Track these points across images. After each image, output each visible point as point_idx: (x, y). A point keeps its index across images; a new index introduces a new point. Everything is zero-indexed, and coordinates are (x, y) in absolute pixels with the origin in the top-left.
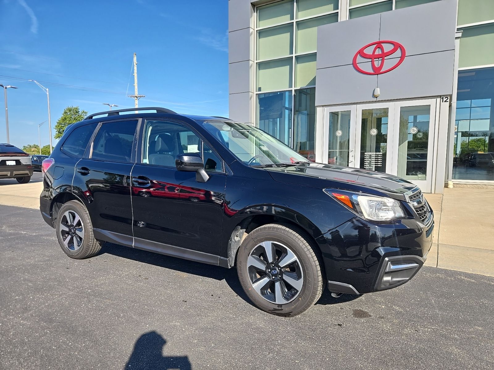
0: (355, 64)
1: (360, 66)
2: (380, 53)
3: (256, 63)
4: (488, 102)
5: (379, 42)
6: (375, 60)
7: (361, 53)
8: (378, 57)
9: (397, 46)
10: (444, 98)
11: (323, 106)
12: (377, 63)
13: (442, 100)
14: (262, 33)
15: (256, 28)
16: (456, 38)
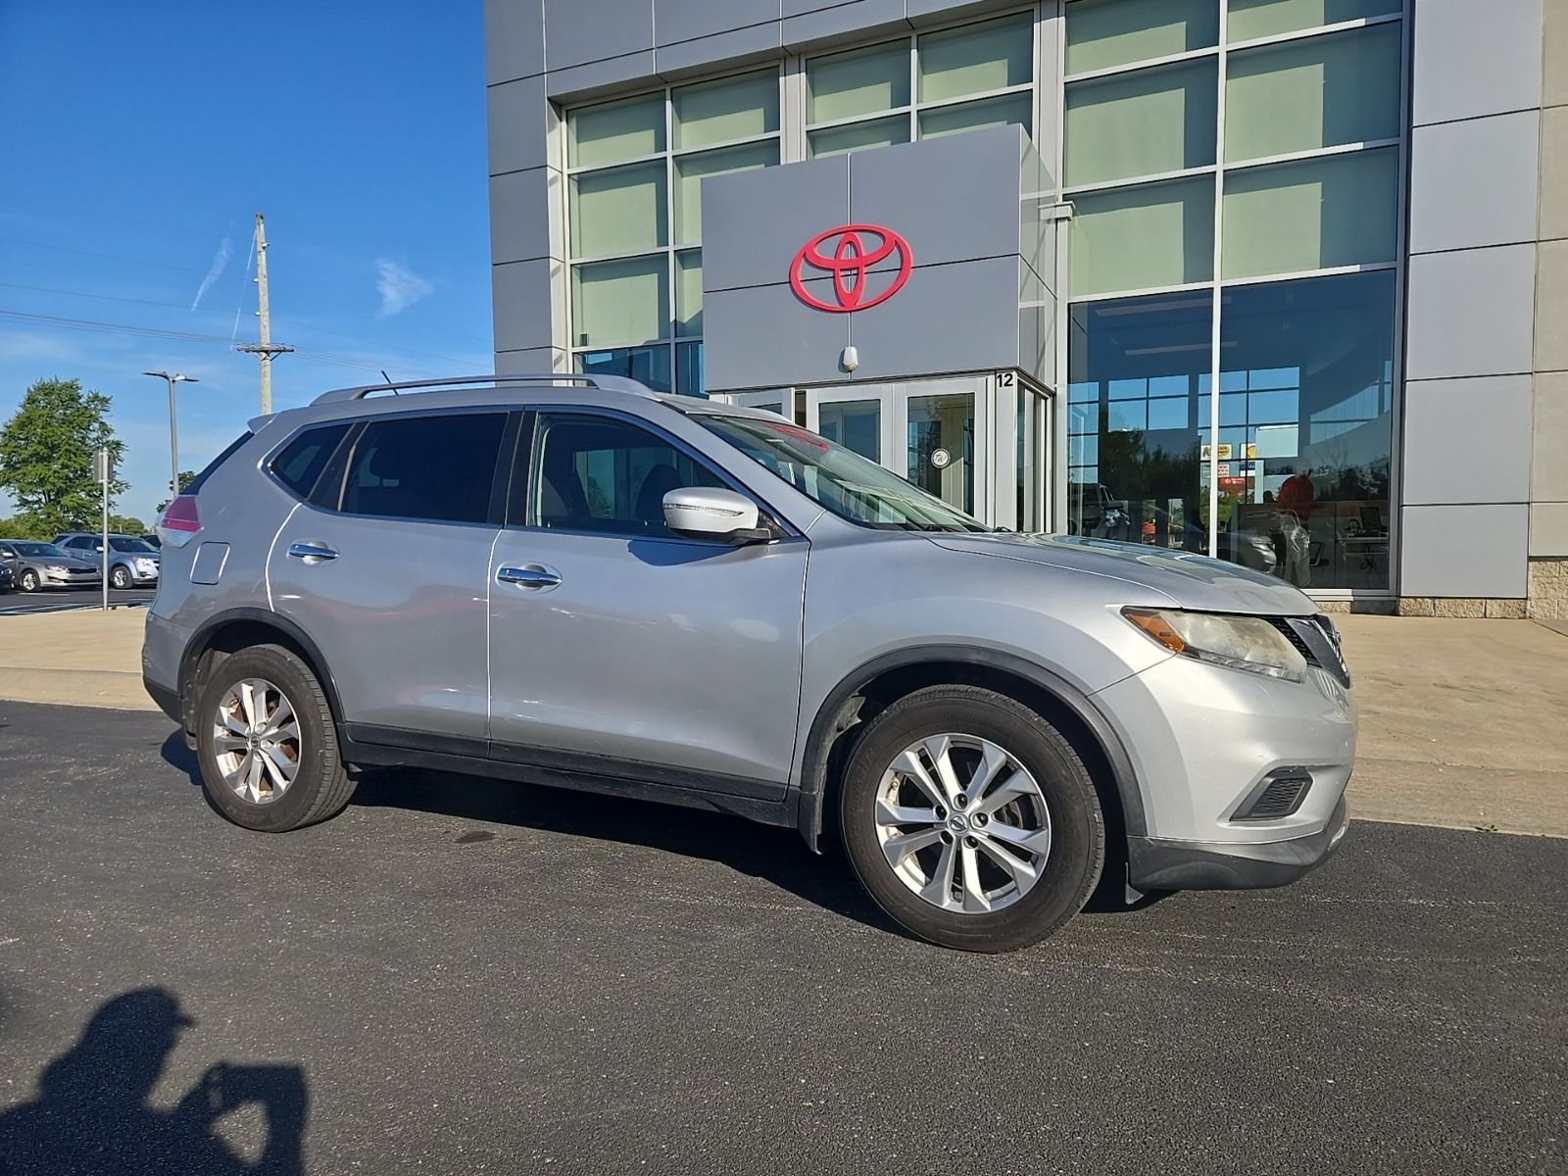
0: (794, 283)
1: (809, 290)
3: (572, 265)
5: (850, 227)
6: (842, 274)
7: (807, 256)
8: (849, 267)
9: (891, 242)
10: (1003, 375)
11: (725, 392)
12: (847, 284)
13: (998, 380)
14: (585, 182)
15: (568, 167)
16: (1057, 220)
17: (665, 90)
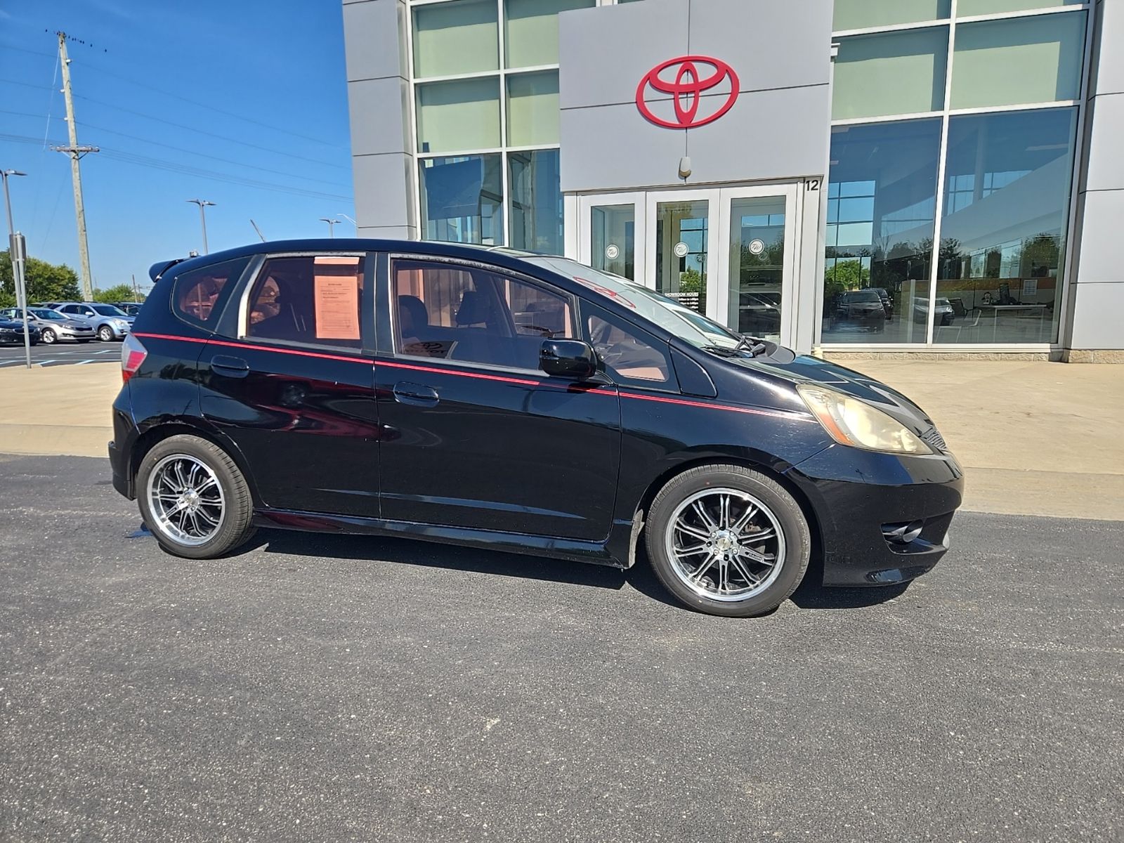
0: (640, 103)
1: (651, 108)
2: (691, 81)
3: (415, 85)
4: (869, 187)
5: (689, 57)
6: (680, 96)
7: (651, 78)
8: (687, 90)
9: (723, 70)
10: (810, 182)
11: (577, 193)
12: (686, 104)
13: (806, 185)
14: (423, 13)
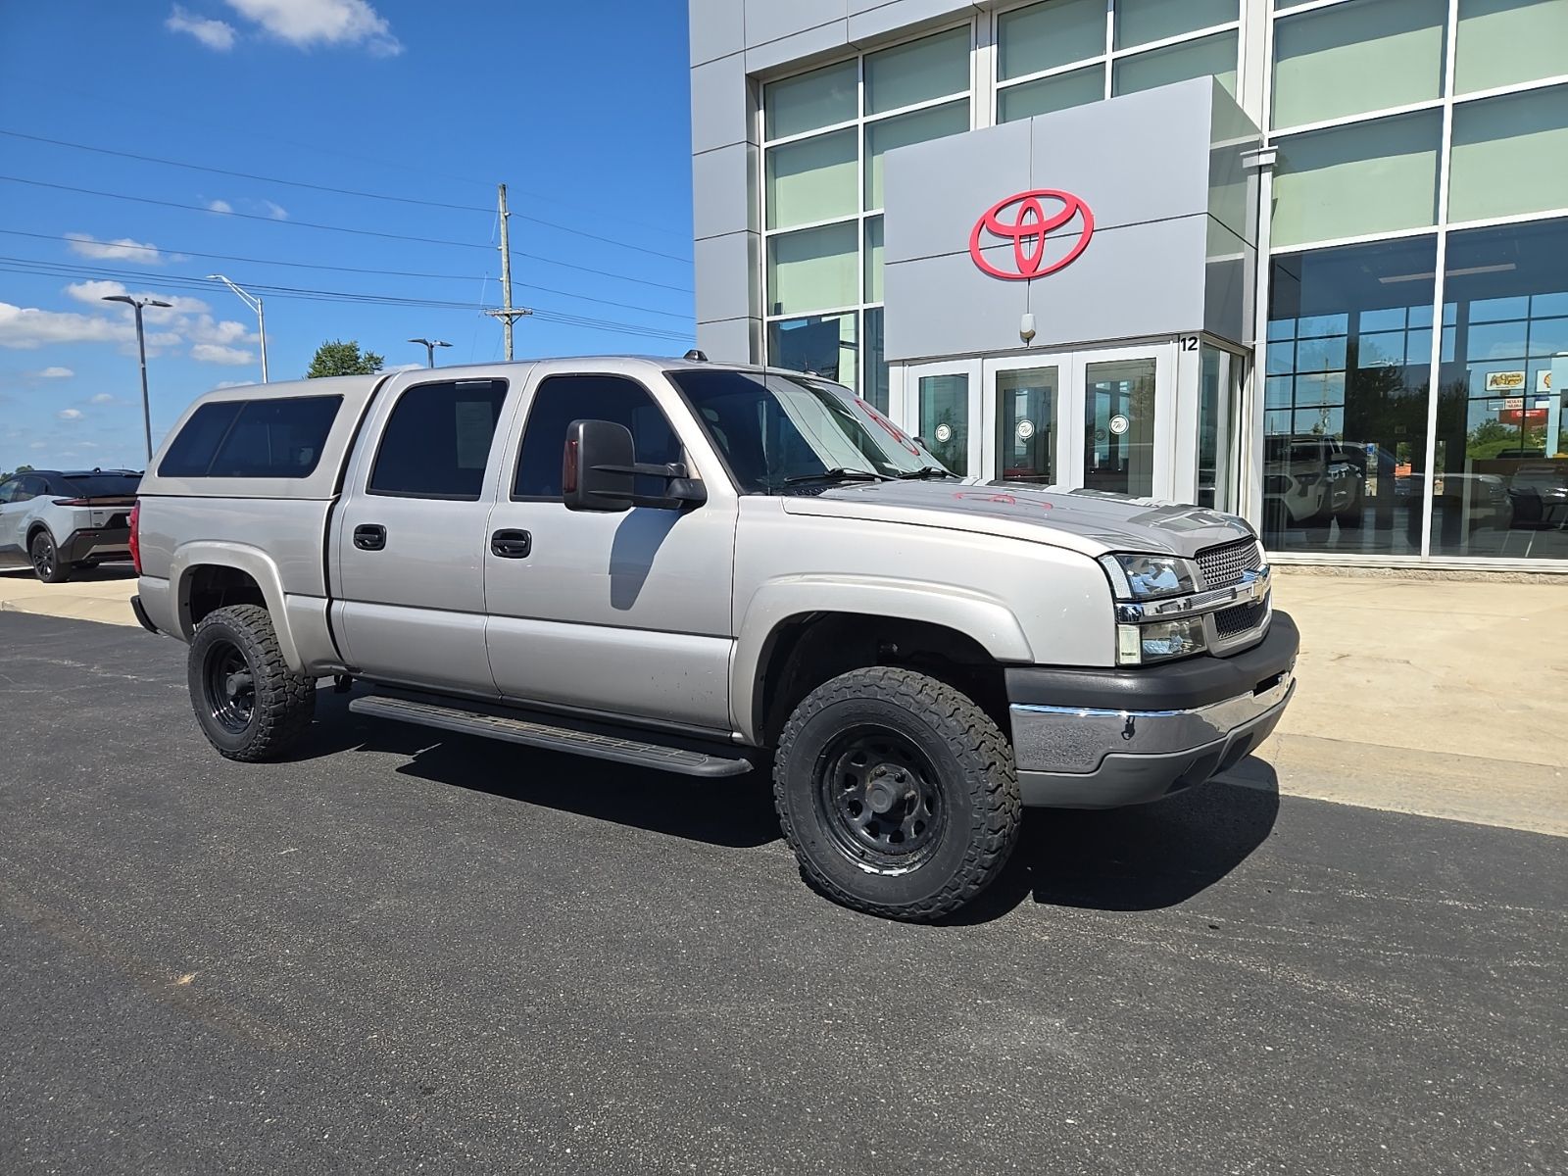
0: (975, 251)
1: (987, 257)
2: (1035, 221)
3: (767, 237)
5: (1031, 193)
6: (1022, 241)
7: (987, 222)
8: (1030, 233)
9: (1075, 206)
10: (1187, 341)
11: (903, 362)
12: (1028, 250)
13: (1182, 344)
14: (780, 154)
15: (766, 141)
16: (1260, 167)
17: (857, 57)
